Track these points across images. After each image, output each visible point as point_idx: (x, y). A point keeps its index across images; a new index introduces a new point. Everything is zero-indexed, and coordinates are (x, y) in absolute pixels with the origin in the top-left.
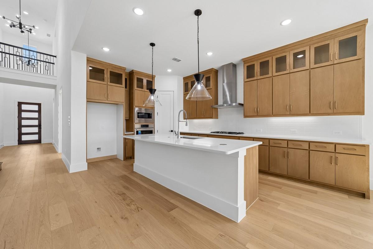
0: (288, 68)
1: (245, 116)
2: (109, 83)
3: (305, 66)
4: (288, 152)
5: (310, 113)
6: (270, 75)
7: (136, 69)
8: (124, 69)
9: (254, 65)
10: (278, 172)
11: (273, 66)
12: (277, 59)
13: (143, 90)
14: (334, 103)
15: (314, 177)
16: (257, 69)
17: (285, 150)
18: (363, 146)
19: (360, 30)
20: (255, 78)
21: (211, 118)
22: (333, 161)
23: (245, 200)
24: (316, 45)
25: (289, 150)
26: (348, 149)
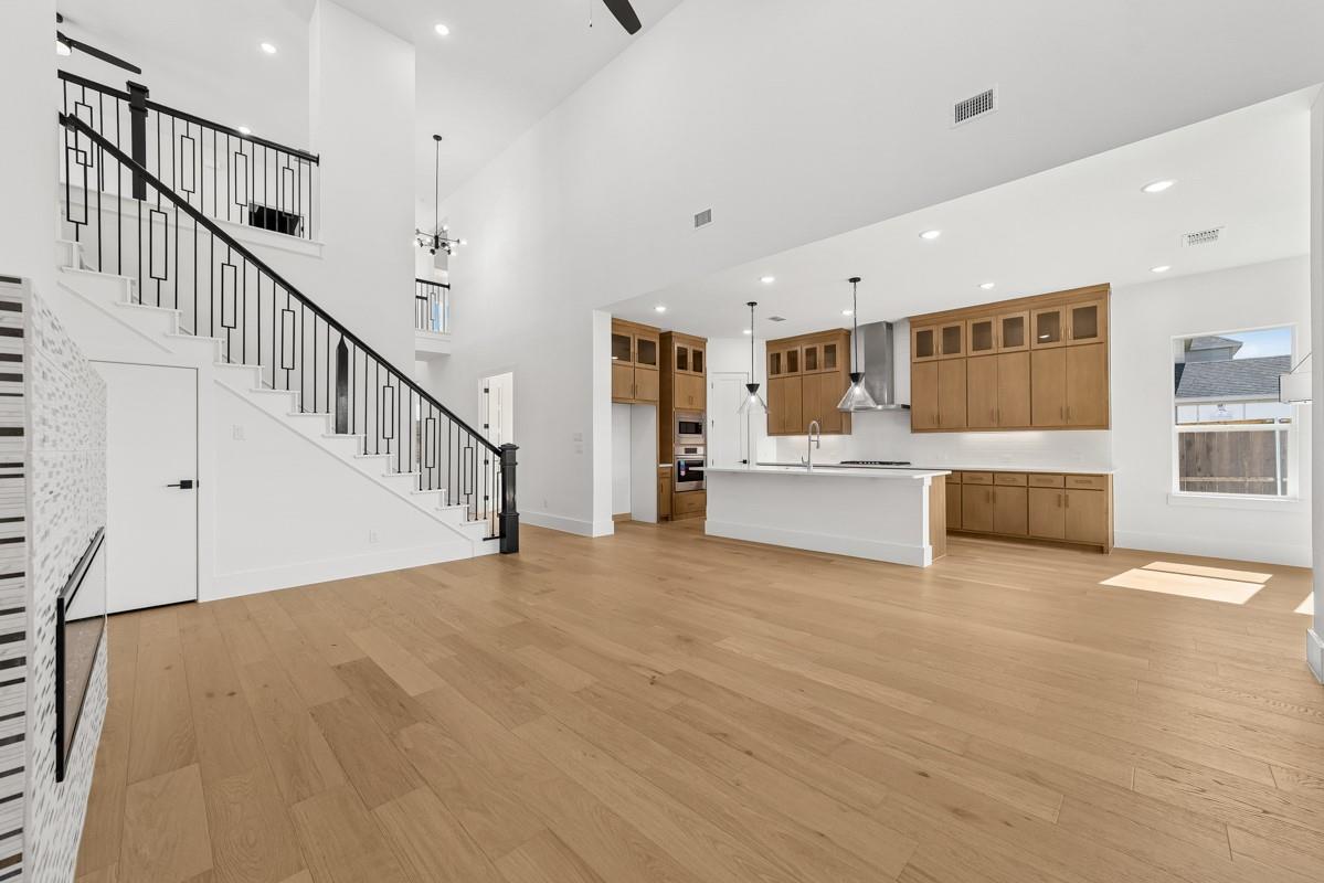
0: (994, 343)
1: (915, 430)
2: (637, 365)
3: (1022, 344)
4: (994, 493)
5: (1031, 426)
6: (962, 354)
7: (676, 329)
8: (653, 330)
9: (931, 332)
10: (977, 528)
11: (967, 337)
12: (975, 325)
13: (687, 372)
14: (1068, 410)
15: (1037, 530)
16: (938, 339)
17: (990, 489)
18: (1101, 476)
19: (1101, 298)
20: (934, 358)
21: (839, 432)
22: (1062, 502)
23: (931, 544)
24: (1041, 311)
25: (997, 489)
26: (1081, 482)
